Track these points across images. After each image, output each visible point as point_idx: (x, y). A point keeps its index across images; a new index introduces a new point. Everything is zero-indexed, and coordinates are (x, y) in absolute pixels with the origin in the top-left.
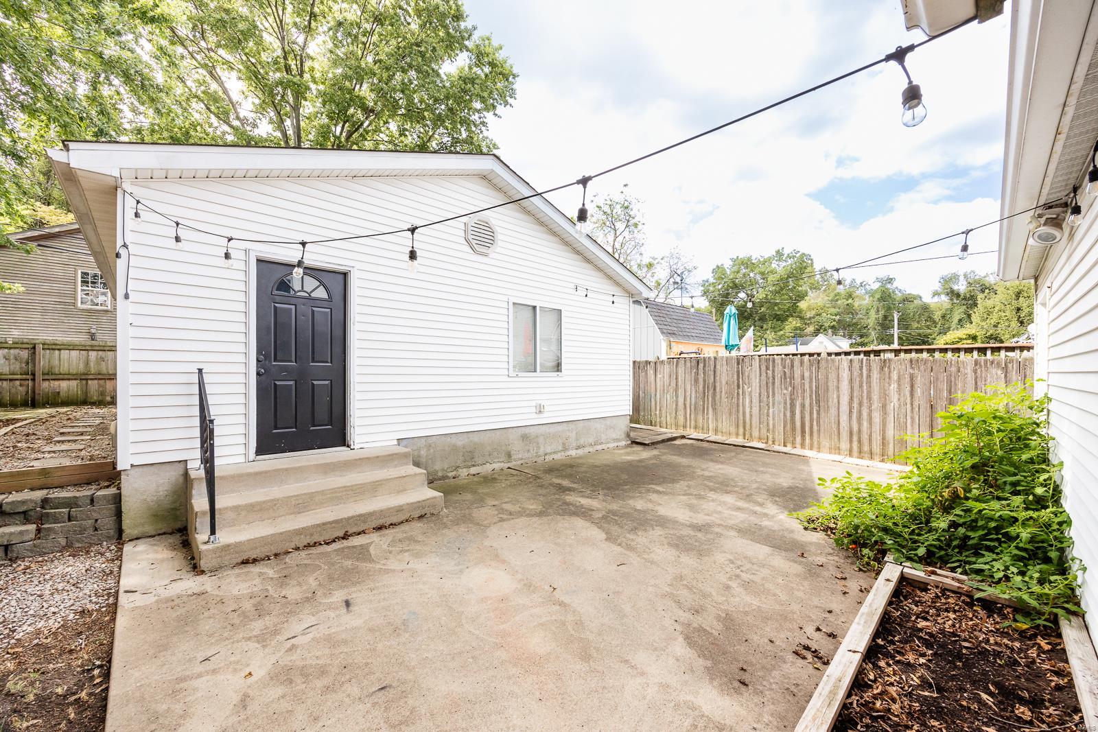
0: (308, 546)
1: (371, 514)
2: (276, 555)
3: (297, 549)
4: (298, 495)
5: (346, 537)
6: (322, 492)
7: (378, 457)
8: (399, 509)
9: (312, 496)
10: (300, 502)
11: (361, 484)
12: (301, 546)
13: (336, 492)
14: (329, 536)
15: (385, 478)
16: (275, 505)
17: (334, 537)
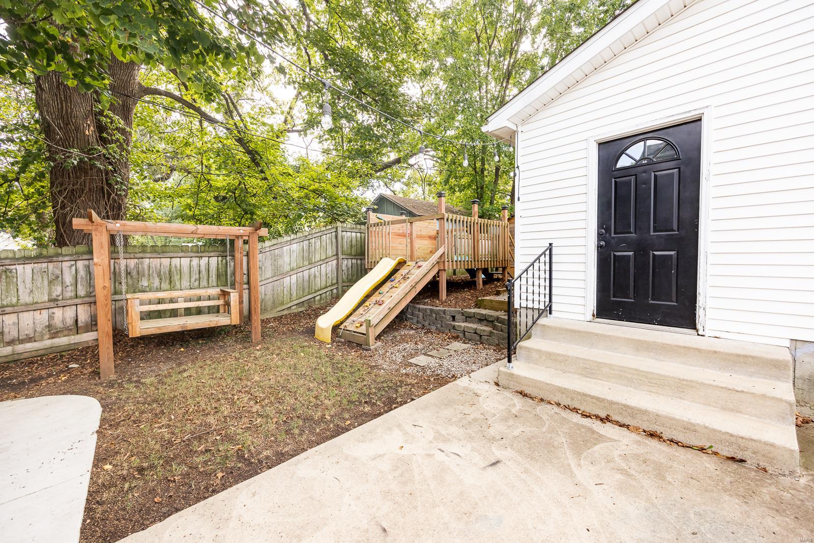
0: (566, 407)
1: (645, 412)
2: (542, 400)
3: (558, 404)
4: (585, 360)
5: (606, 420)
6: (610, 366)
7: (715, 352)
8: (689, 428)
9: (599, 365)
10: (588, 366)
11: (659, 375)
12: (562, 404)
13: (625, 372)
14: (588, 409)
15: (700, 381)
16: (566, 360)
17: (593, 413)
